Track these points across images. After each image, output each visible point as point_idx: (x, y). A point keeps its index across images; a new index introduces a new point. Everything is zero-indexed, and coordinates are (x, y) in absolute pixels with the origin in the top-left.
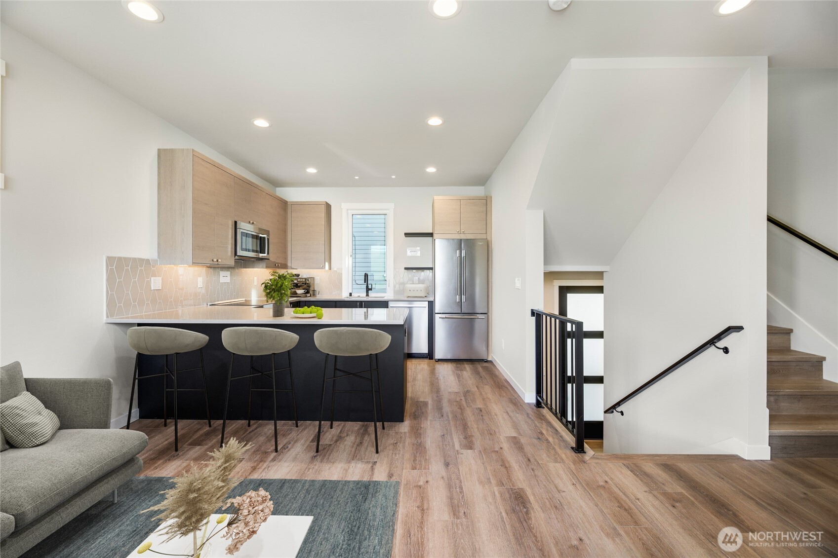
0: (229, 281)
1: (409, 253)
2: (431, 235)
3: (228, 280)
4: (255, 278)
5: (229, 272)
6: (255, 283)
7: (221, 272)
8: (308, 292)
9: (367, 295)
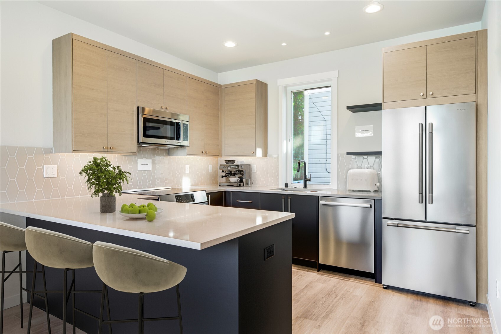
0: (151, 169)
1: (358, 135)
2: (378, 107)
3: (149, 167)
4: (187, 167)
5: (151, 160)
6: (187, 171)
7: (138, 160)
8: (241, 181)
9: (305, 187)
